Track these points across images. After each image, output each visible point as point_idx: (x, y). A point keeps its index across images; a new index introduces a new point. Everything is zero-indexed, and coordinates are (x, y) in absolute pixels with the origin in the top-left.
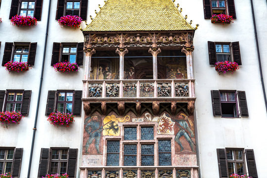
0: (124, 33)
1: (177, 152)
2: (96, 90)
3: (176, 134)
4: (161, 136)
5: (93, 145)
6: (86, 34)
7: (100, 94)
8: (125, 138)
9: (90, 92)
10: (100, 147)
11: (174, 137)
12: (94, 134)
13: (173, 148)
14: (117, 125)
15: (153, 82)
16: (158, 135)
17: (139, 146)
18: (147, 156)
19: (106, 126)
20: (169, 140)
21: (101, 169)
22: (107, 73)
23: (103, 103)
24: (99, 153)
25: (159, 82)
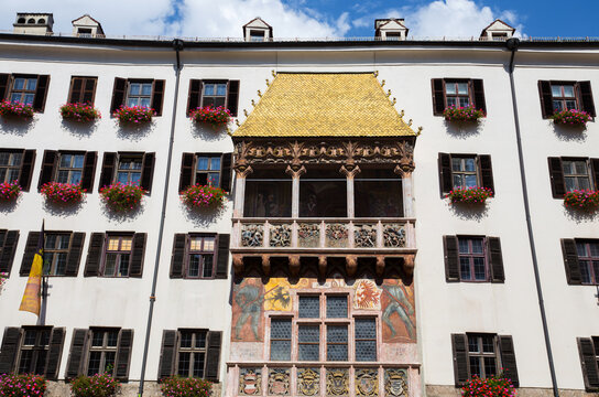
0: (300, 140)
1: (387, 338)
2: (253, 235)
3: (384, 310)
4: (359, 313)
5: (247, 326)
6: (237, 140)
7: (260, 242)
8: (301, 316)
9: (244, 239)
10: (259, 329)
11: (380, 314)
12: (249, 307)
13: (379, 333)
14: (287, 294)
15: (348, 222)
16: (355, 309)
17: (324, 328)
18: (337, 346)
19: (269, 295)
20: (372, 319)
21: (260, 366)
22: (271, 206)
23: (266, 257)
25: (357, 223)
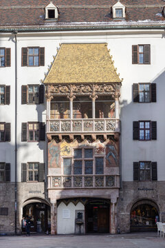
0: (73, 84)
1: (107, 165)
2: (55, 126)
3: (107, 154)
4: (97, 156)
5: (54, 162)
7: (58, 129)
8: (75, 157)
9: (51, 128)
10: (59, 163)
11: (105, 156)
12: (55, 154)
14: (69, 149)
15: (93, 120)
18: (89, 168)
19: (62, 150)
21: (60, 177)
23: (60, 135)
24: (59, 166)
25: (96, 121)
